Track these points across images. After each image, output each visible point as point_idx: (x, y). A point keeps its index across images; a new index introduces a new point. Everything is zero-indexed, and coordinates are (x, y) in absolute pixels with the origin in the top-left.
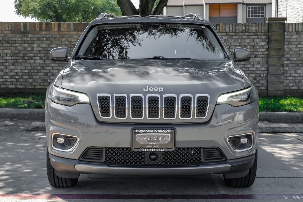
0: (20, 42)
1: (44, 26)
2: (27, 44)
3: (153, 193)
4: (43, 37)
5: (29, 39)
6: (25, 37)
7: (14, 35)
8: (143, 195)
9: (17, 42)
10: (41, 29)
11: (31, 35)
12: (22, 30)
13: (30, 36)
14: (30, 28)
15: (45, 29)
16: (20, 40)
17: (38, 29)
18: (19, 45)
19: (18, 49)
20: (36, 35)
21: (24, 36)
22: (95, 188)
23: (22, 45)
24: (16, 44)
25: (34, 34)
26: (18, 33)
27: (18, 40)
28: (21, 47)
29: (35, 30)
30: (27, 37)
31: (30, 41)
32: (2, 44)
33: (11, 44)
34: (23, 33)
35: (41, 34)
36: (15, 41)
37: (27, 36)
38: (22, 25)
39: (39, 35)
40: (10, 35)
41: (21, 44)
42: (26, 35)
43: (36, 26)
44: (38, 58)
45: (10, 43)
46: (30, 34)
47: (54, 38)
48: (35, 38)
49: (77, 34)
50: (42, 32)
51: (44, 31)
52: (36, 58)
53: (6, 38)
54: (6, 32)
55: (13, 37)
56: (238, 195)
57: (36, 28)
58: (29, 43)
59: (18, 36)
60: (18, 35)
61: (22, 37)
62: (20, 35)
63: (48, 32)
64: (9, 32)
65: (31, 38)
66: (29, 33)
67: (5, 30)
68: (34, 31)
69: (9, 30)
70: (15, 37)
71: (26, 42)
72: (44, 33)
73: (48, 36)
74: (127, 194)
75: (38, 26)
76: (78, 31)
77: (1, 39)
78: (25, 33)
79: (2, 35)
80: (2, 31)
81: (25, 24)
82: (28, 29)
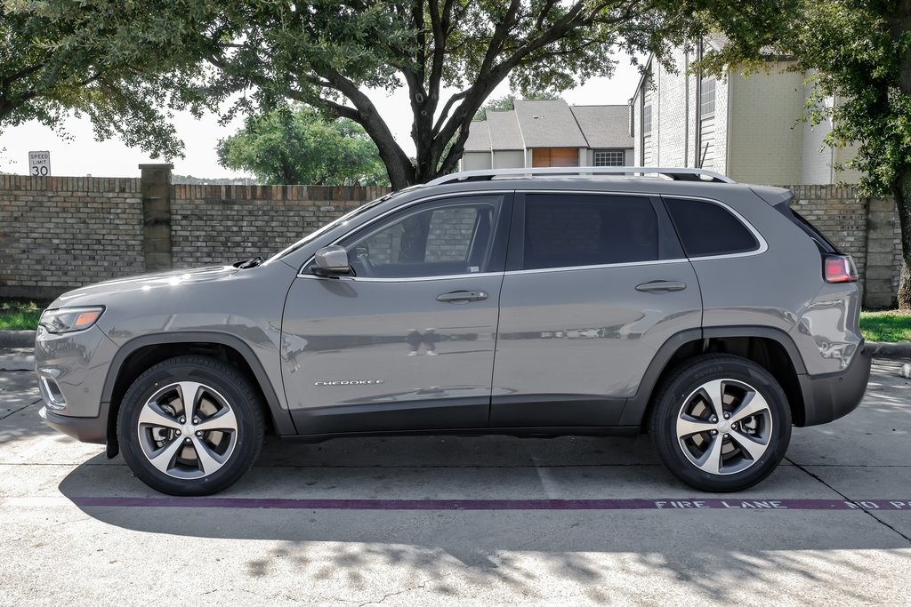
0: (220, 218)
1: (259, 192)
2: (231, 221)
3: (432, 497)
4: (258, 210)
5: (234, 213)
6: (229, 210)
7: (210, 207)
8: (417, 501)
9: (215, 217)
10: (254, 197)
11: (238, 206)
12: (224, 198)
13: (236, 207)
14: (236, 195)
16: (220, 215)
17: (249, 197)
18: (218, 223)
19: (216, 230)
20: (247, 206)
21: (226, 208)
22: (333, 487)
23: (224, 223)
24: (213, 220)
25: (242, 205)
26: (217, 204)
27: (217, 215)
28: (221, 225)
29: (245, 198)
30: (232, 210)
31: (236, 216)
32: (191, 221)
33: (206, 221)
34: (225, 203)
35: (254, 205)
36: (212, 215)
38: (223, 189)
39: (251, 206)
40: (204, 207)
41: (221, 221)
42: (229, 206)
43: (246, 192)
44: (250, 244)
45: (203, 220)
46: (236, 204)
47: (277, 212)
48: (244, 212)
49: (314, 205)
50: (256, 201)
51: (260, 199)
53: (197, 212)
54: (197, 202)
55: (209, 210)
56: (578, 501)
57: (246, 195)
58: (235, 219)
59: (216, 208)
60: (217, 206)
61: (224, 209)
62: (221, 207)
63: (266, 202)
64: (203, 202)
65: (237, 211)
66: (234, 203)
67: (196, 199)
68: (243, 200)
69: (202, 199)
70: (213, 209)
71: (230, 217)
72: (259, 202)
73: (265, 209)
74: (388, 498)
75: (250, 191)
76: (316, 199)
77: (189, 212)
78: (228, 203)
79: (191, 207)
80: (190, 199)
81: (228, 188)
82: (233, 196)
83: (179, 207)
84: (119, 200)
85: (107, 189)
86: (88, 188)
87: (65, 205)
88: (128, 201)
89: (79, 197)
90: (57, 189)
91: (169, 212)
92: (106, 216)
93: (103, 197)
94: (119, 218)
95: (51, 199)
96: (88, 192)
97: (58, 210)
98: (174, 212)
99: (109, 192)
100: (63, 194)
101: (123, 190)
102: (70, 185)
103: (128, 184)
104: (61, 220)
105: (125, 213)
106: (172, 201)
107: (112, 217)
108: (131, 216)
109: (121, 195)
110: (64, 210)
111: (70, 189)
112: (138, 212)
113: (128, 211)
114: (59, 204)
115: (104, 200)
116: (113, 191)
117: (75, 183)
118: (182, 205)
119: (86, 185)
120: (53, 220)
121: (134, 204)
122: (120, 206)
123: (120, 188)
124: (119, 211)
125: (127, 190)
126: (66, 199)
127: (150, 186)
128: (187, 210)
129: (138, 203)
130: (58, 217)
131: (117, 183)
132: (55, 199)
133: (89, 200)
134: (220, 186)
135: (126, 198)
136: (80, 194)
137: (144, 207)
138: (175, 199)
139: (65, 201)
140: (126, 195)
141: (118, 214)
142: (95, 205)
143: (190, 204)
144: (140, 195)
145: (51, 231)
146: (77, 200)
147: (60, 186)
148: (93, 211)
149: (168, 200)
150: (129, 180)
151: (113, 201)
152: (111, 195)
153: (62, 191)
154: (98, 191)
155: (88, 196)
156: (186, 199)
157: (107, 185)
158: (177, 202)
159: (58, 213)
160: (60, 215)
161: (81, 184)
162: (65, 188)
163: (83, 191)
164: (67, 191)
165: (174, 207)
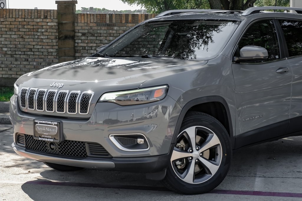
0: (105, 35)
1: (130, 18)
2: (112, 37)
5: (114, 32)
6: (111, 30)
7: (99, 28)
9: (102, 34)
10: (127, 22)
11: (117, 27)
12: (108, 22)
13: (115, 28)
14: (116, 20)
15: (131, 21)
16: (105, 33)
17: (124, 22)
18: (104, 38)
19: (103, 42)
20: (122, 27)
21: (109, 29)
23: (108, 38)
24: (101, 36)
25: (119, 27)
26: (104, 26)
27: (103, 33)
28: (106, 40)
29: (121, 22)
30: (113, 30)
31: (116, 34)
32: (88, 37)
33: (97, 37)
34: (108, 25)
35: (127, 27)
36: (101, 33)
37: (113, 28)
38: (108, 16)
39: (125, 27)
40: (96, 28)
41: (106, 37)
42: (111, 27)
43: (122, 18)
44: (124, 53)
45: (95, 36)
46: (115, 26)
48: (121, 31)
50: (128, 24)
51: (130, 23)
52: (122, 52)
53: (91, 31)
54: (91, 25)
55: (99, 30)
57: (122, 20)
58: (115, 36)
59: (103, 29)
60: (104, 27)
61: (108, 29)
62: (106, 28)
64: (95, 25)
65: (116, 30)
67: (91, 23)
68: (120, 24)
69: (94, 23)
70: (101, 29)
71: (112, 35)
72: (130, 25)
75: (124, 18)
77: (86, 31)
78: (110, 26)
79: (87, 28)
80: (87, 23)
81: (111, 16)
82: (114, 21)
83: (80, 28)
84: (43, 24)
85: (36, 16)
86: (25, 16)
87: (11, 26)
88: (49, 24)
89: (20, 22)
90: (6, 16)
91: (74, 31)
92: (35, 33)
93: (34, 22)
94: (43, 35)
95: (3, 23)
96: (25, 18)
97: (6, 30)
98: (77, 31)
99: (38, 18)
100: (10, 20)
101: (46, 17)
102: (14, 14)
103: (49, 13)
104: (9, 36)
105: (47, 31)
106: (76, 24)
107: (39, 34)
108: (50, 34)
109: (45, 20)
110: (10, 30)
111: (14, 16)
112: (55, 31)
113: (49, 30)
114: (8, 26)
115: (34, 23)
116: (40, 18)
117: (17, 13)
118: (82, 26)
119: (24, 14)
120: (3, 36)
121: (52, 26)
122: (44, 27)
123: (44, 16)
124: (43, 30)
125: (49, 17)
126: (12, 23)
127: (62, 15)
128: (85, 30)
129: (55, 26)
130: (6, 34)
131: (42, 13)
132: (5, 23)
133: (25, 23)
134: (106, 14)
135: (47, 22)
136: (20, 20)
137: (59, 28)
138: (77, 23)
139: (11, 24)
140: (48, 20)
141: (43, 32)
142: (29, 27)
143: (87, 26)
144: (56, 21)
145: (2, 43)
146: (18, 23)
147: (8, 14)
148: (28, 30)
149: (73, 23)
150: (50, 11)
151: (40, 24)
152: (38, 20)
153: (9, 18)
154: (31, 18)
155: (25, 21)
156: (84, 23)
157: (36, 14)
158: (79, 24)
159: (6, 31)
160: (8, 33)
161: (20, 13)
162: (11, 16)
163: (22, 18)
164: (12, 18)
165: (77, 28)
